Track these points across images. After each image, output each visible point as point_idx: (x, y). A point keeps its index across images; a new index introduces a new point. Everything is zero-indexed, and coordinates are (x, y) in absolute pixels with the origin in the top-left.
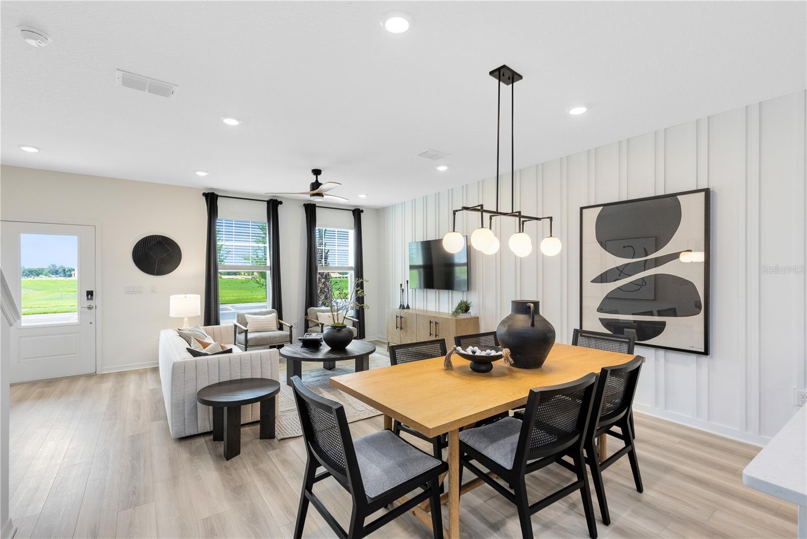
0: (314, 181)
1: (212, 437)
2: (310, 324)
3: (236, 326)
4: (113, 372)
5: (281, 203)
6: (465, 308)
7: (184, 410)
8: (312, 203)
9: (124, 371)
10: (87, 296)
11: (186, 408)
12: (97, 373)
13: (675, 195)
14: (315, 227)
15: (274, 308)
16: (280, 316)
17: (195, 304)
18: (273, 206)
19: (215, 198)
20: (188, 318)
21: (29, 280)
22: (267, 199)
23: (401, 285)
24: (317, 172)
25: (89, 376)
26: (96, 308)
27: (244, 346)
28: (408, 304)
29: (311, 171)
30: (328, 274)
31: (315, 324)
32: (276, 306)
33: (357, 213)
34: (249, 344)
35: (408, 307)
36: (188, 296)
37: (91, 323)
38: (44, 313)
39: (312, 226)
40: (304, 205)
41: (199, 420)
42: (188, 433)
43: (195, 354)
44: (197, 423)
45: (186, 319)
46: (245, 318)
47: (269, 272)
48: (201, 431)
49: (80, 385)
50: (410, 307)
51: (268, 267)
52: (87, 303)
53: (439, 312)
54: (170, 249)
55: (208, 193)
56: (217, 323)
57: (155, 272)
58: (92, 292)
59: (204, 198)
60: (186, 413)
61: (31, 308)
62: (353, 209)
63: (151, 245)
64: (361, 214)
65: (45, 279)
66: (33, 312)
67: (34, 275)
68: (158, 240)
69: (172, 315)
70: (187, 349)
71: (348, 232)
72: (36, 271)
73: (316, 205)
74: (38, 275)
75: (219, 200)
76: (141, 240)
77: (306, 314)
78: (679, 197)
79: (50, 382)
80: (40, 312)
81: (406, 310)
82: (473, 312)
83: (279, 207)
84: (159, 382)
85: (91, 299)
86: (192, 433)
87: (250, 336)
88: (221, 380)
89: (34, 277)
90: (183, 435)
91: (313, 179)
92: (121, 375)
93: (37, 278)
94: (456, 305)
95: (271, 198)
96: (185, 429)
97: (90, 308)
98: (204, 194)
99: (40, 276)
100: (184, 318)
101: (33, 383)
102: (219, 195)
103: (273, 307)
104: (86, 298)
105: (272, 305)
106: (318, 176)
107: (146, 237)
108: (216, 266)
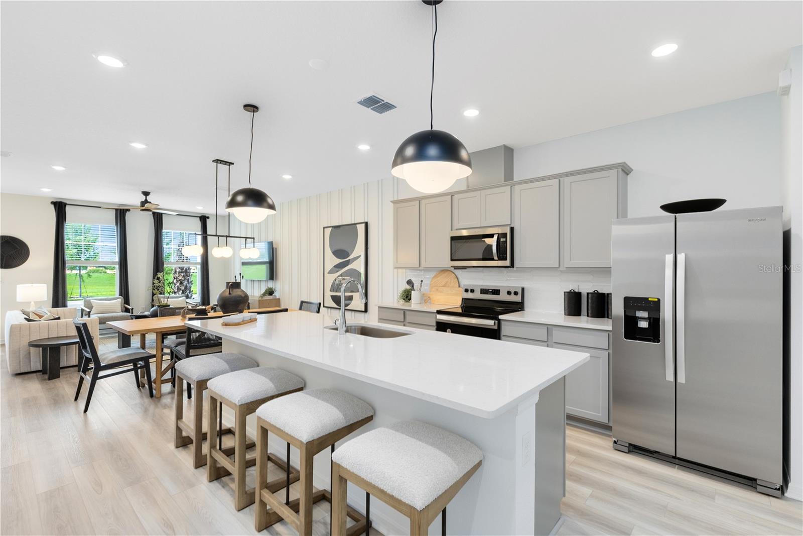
0: (144, 200)
1: (41, 373)
3: (82, 310)
5: (129, 210)
6: (270, 292)
7: (20, 355)
11: (21, 354)
13: (355, 224)
14: (162, 229)
15: (121, 296)
16: (127, 301)
17: (42, 292)
18: (121, 214)
19: (63, 206)
20: (35, 302)
22: (113, 208)
23: (235, 277)
24: (146, 194)
30: (189, 268)
32: (123, 294)
33: (204, 219)
36: (34, 285)
39: (159, 230)
40: (153, 212)
41: (32, 362)
42: (22, 371)
43: (29, 320)
44: (30, 365)
45: (32, 303)
46: (91, 303)
47: (118, 266)
48: (33, 369)
51: (115, 262)
54: (18, 247)
55: (56, 202)
56: (64, 306)
57: (3, 266)
59: (52, 206)
60: (21, 356)
62: (200, 216)
64: (207, 220)
68: (6, 239)
69: (18, 300)
70: (25, 318)
75: (68, 208)
77: (153, 298)
78: (357, 225)
82: (277, 294)
83: (127, 214)
86: (26, 371)
88: (50, 337)
90: (19, 372)
91: (143, 198)
94: (263, 291)
95: (119, 207)
96: (20, 368)
98: (53, 203)
100: (31, 302)
102: (68, 203)
103: (121, 294)
105: (120, 291)
106: (147, 197)
108: (64, 262)
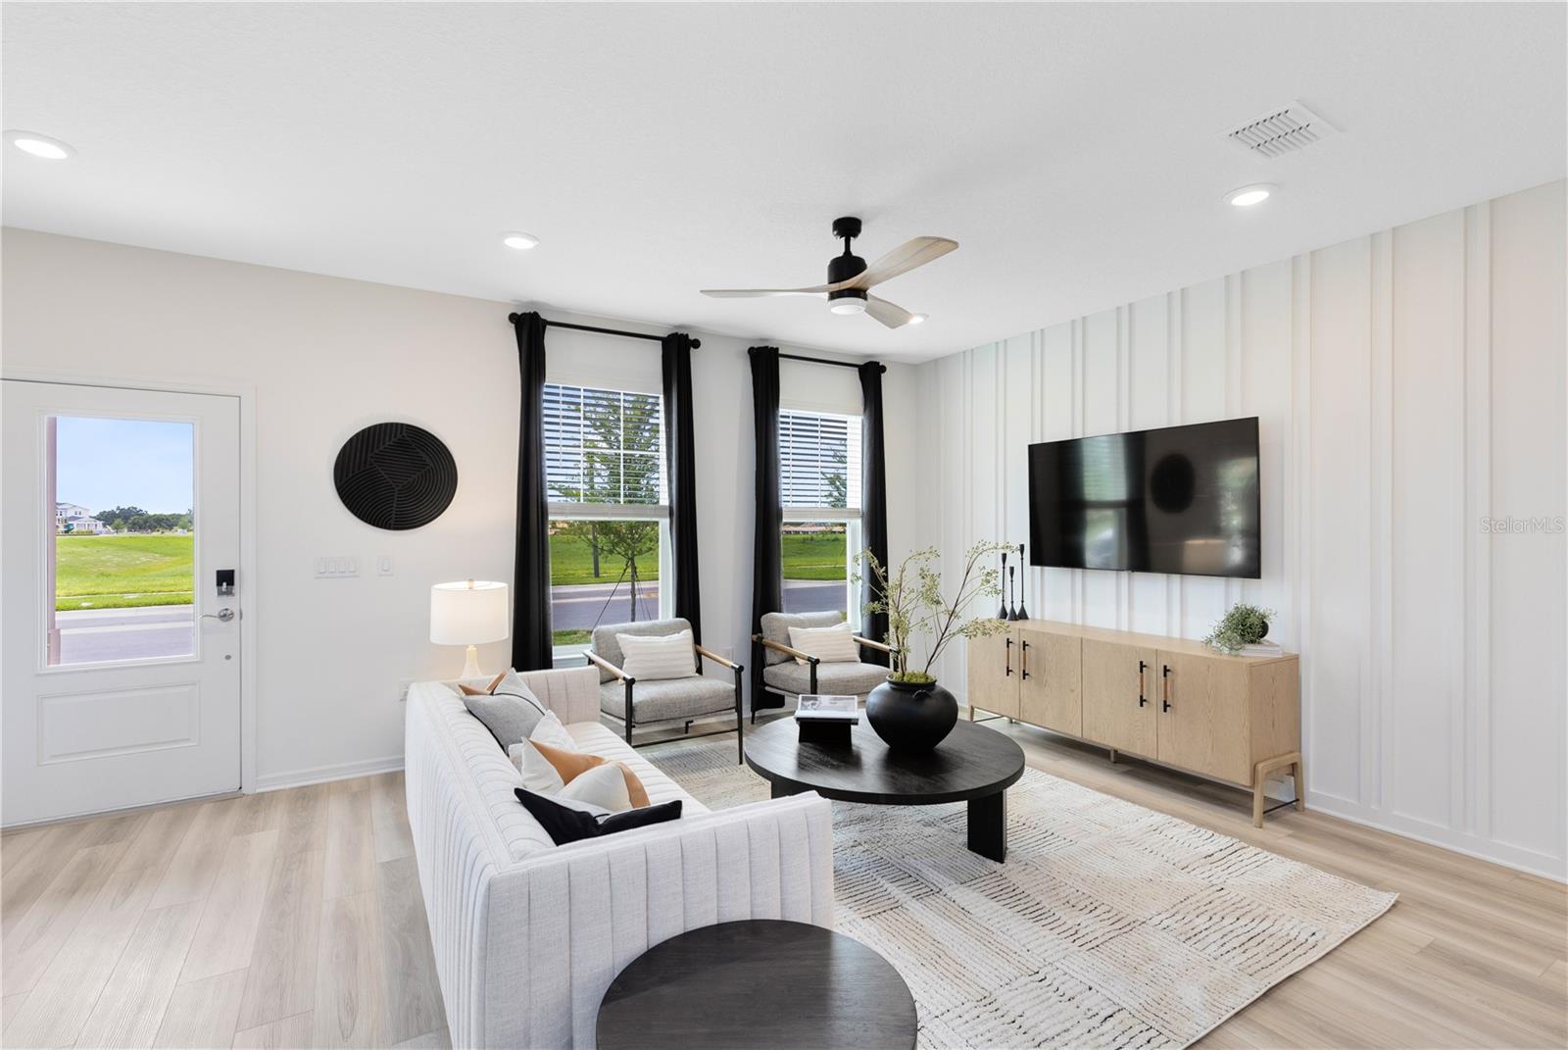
0: (840, 255)
2: (770, 657)
4: (282, 787)
5: (696, 344)
6: (1252, 626)
8: (771, 345)
9: (312, 786)
10: (219, 584)
12: (244, 791)
14: (778, 408)
15: (682, 616)
16: (698, 635)
18: (678, 351)
19: (538, 327)
21: (154, 537)
22: (664, 334)
23: (1003, 555)
24: (848, 227)
25: (224, 801)
26: (241, 618)
27: (624, 723)
28: (1023, 607)
29: (831, 227)
31: (784, 656)
32: (686, 608)
33: (871, 374)
34: (638, 717)
35: (1023, 616)
36: (476, 583)
37: (228, 657)
38: (168, 604)
39: (768, 408)
40: (751, 351)
45: (471, 648)
46: (617, 643)
47: (668, 520)
49: (193, 837)
50: (1029, 616)
51: (663, 507)
52: (217, 604)
53: (1182, 640)
54: (428, 461)
55: (523, 314)
57: (392, 522)
58: (232, 572)
59: (512, 328)
61: (145, 592)
62: (862, 363)
63: (381, 448)
64: (882, 374)
65: (181, 534)
66: (147, 601)
67: (164, 527)
68: (399, 436)
69: (437, 637)
70: (517, 791)
71: (846, 422)
72: (167, 519)
73: (780, 352)
74: (170, 527)
75: (550, 332)
76: (357, 435)
77: (757, 628)
79: (117, 823)
80: (161, 602)
81: (1019, 624)
82: (1278, 640)
83: (692, 356)
84: (404, 831)
85: (229, 593)
87: (640, 694)
89: (164, 530)
91: (837, 248)
92: (305, 797)
93: (168, 534)
95: (675, 331)
97: (226, 616)
98: (513, 318)
99: (175, 528)
100: (467, 647)
101: (75, 825)
102: (550, 319)
103: (679, 613)
104: (215, 589)
106: (852, 238)
107: (370, 428)
108: (542, 507)
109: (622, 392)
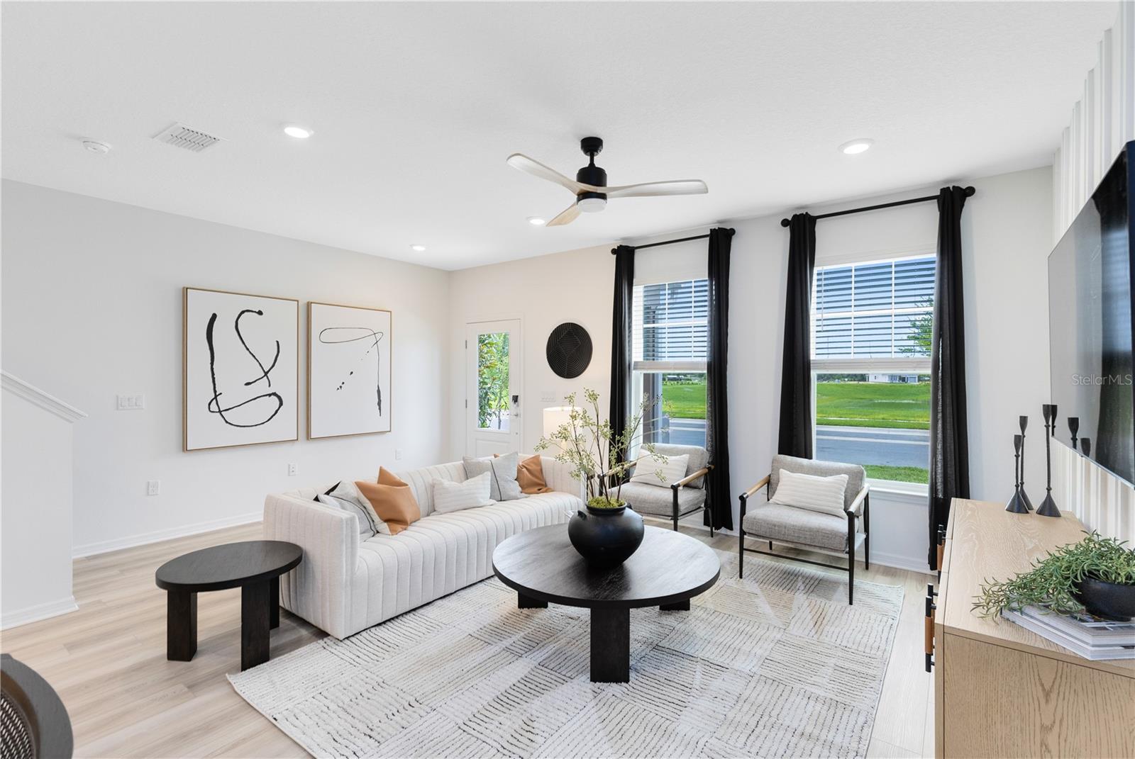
109: (693, 281)
